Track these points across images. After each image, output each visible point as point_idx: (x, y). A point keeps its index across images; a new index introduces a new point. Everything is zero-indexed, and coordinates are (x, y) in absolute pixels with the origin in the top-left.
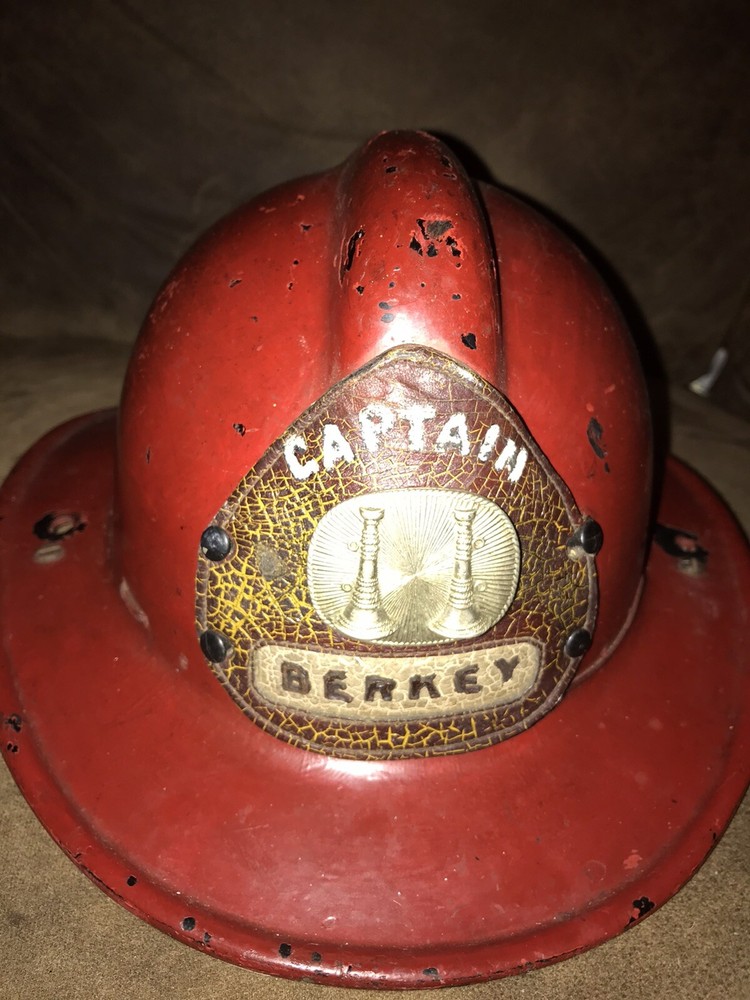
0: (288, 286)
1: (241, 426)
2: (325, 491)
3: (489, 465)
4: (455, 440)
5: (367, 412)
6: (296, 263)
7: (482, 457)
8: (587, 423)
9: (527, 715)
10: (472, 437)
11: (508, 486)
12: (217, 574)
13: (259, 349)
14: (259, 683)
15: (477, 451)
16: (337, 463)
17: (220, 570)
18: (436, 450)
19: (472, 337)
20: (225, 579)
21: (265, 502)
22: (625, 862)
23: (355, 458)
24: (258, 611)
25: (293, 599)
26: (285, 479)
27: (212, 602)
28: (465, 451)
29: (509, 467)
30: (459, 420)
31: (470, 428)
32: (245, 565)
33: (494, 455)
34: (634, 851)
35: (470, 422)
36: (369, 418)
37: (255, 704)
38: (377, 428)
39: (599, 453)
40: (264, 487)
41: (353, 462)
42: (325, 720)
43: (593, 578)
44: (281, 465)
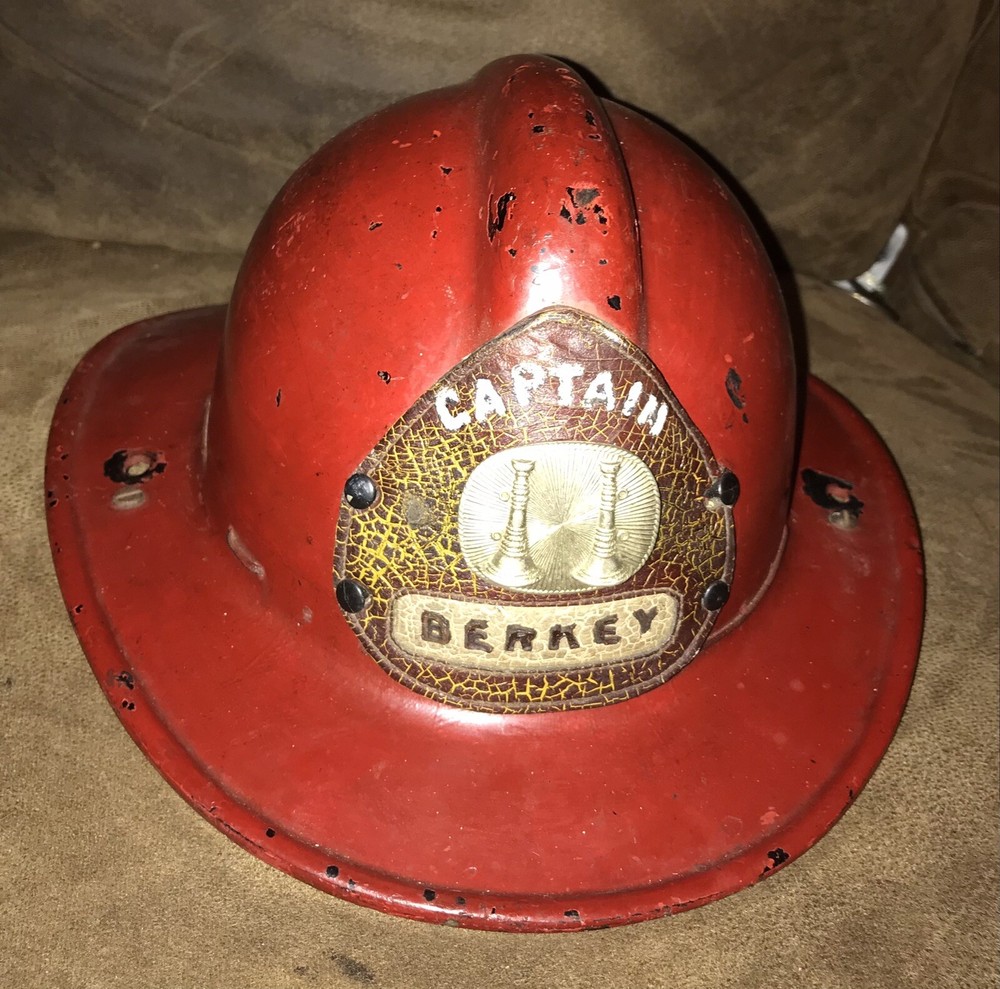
0: (432, 234)
1: (386, 374)
2: (476, 442)
3: (632, 419)
4: (601, 396)
5: (520, 369)
6: (439, 209)
7: (626, 412)
8: (725, 374)
9: (665, 668)
10: (617, 393)
11: (650, 440)
12: (360, 521)
13: (404, 297)
14: (397, 633)
15: (621, 407)
16: (489, 416)
17: (363, 518)
18: (583, 406)
19: (617, 299)
20: (369, 527)
21: (414, 452)
22: (762, 818)
23: (507, 412)
24: (402, 559)
25: (438, 547)
26: (436, 429)
27: (353, 551)
28: (610, 406)
29: (651, 422)
30: (605, 378)
31: (615, 386)
32: (391, 513)
33: (637, 411)
34: (771, 808)
35: (615, 379)
36: (522, 374)
37: (392, 655)
38: (528, 383)
39: (738, 404)
40: (413, 436)
41: (505, 415)
42: (464, 670)
43: (731, 529)
44: (432, 416)
